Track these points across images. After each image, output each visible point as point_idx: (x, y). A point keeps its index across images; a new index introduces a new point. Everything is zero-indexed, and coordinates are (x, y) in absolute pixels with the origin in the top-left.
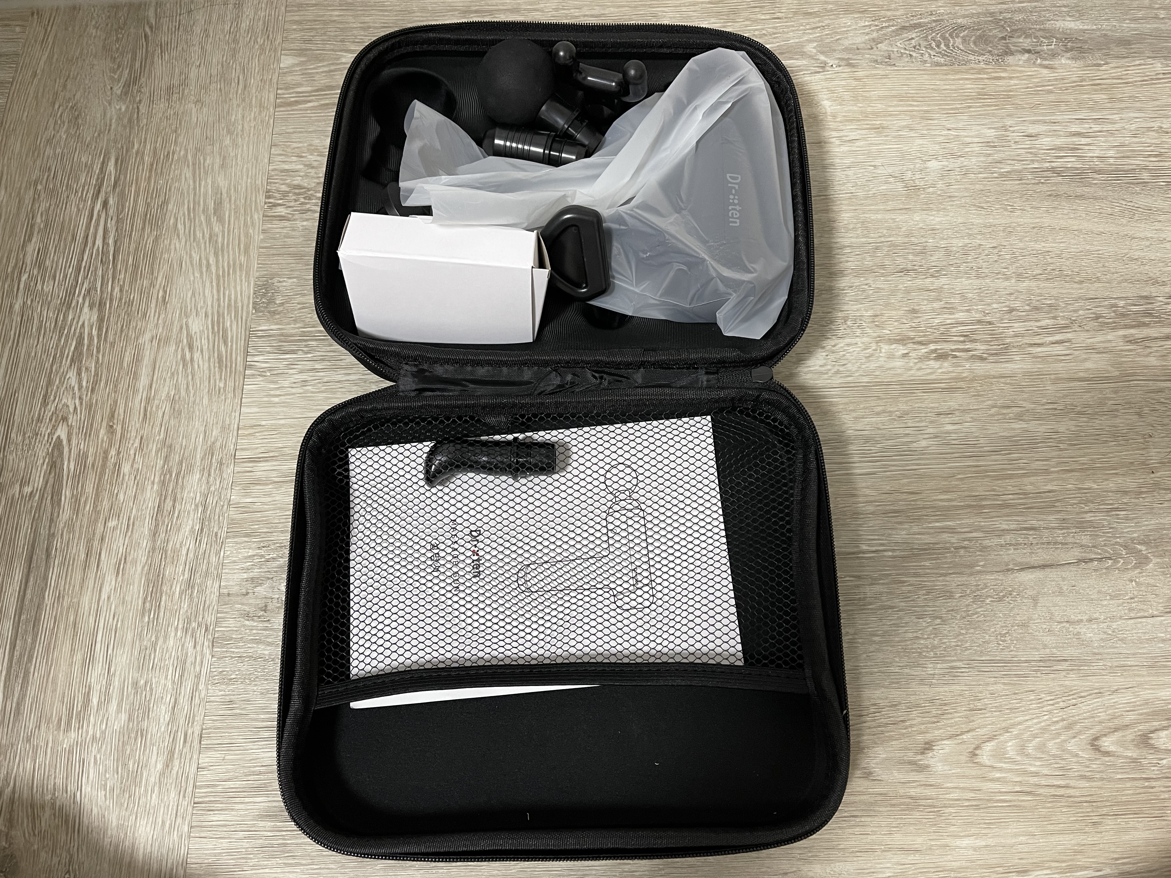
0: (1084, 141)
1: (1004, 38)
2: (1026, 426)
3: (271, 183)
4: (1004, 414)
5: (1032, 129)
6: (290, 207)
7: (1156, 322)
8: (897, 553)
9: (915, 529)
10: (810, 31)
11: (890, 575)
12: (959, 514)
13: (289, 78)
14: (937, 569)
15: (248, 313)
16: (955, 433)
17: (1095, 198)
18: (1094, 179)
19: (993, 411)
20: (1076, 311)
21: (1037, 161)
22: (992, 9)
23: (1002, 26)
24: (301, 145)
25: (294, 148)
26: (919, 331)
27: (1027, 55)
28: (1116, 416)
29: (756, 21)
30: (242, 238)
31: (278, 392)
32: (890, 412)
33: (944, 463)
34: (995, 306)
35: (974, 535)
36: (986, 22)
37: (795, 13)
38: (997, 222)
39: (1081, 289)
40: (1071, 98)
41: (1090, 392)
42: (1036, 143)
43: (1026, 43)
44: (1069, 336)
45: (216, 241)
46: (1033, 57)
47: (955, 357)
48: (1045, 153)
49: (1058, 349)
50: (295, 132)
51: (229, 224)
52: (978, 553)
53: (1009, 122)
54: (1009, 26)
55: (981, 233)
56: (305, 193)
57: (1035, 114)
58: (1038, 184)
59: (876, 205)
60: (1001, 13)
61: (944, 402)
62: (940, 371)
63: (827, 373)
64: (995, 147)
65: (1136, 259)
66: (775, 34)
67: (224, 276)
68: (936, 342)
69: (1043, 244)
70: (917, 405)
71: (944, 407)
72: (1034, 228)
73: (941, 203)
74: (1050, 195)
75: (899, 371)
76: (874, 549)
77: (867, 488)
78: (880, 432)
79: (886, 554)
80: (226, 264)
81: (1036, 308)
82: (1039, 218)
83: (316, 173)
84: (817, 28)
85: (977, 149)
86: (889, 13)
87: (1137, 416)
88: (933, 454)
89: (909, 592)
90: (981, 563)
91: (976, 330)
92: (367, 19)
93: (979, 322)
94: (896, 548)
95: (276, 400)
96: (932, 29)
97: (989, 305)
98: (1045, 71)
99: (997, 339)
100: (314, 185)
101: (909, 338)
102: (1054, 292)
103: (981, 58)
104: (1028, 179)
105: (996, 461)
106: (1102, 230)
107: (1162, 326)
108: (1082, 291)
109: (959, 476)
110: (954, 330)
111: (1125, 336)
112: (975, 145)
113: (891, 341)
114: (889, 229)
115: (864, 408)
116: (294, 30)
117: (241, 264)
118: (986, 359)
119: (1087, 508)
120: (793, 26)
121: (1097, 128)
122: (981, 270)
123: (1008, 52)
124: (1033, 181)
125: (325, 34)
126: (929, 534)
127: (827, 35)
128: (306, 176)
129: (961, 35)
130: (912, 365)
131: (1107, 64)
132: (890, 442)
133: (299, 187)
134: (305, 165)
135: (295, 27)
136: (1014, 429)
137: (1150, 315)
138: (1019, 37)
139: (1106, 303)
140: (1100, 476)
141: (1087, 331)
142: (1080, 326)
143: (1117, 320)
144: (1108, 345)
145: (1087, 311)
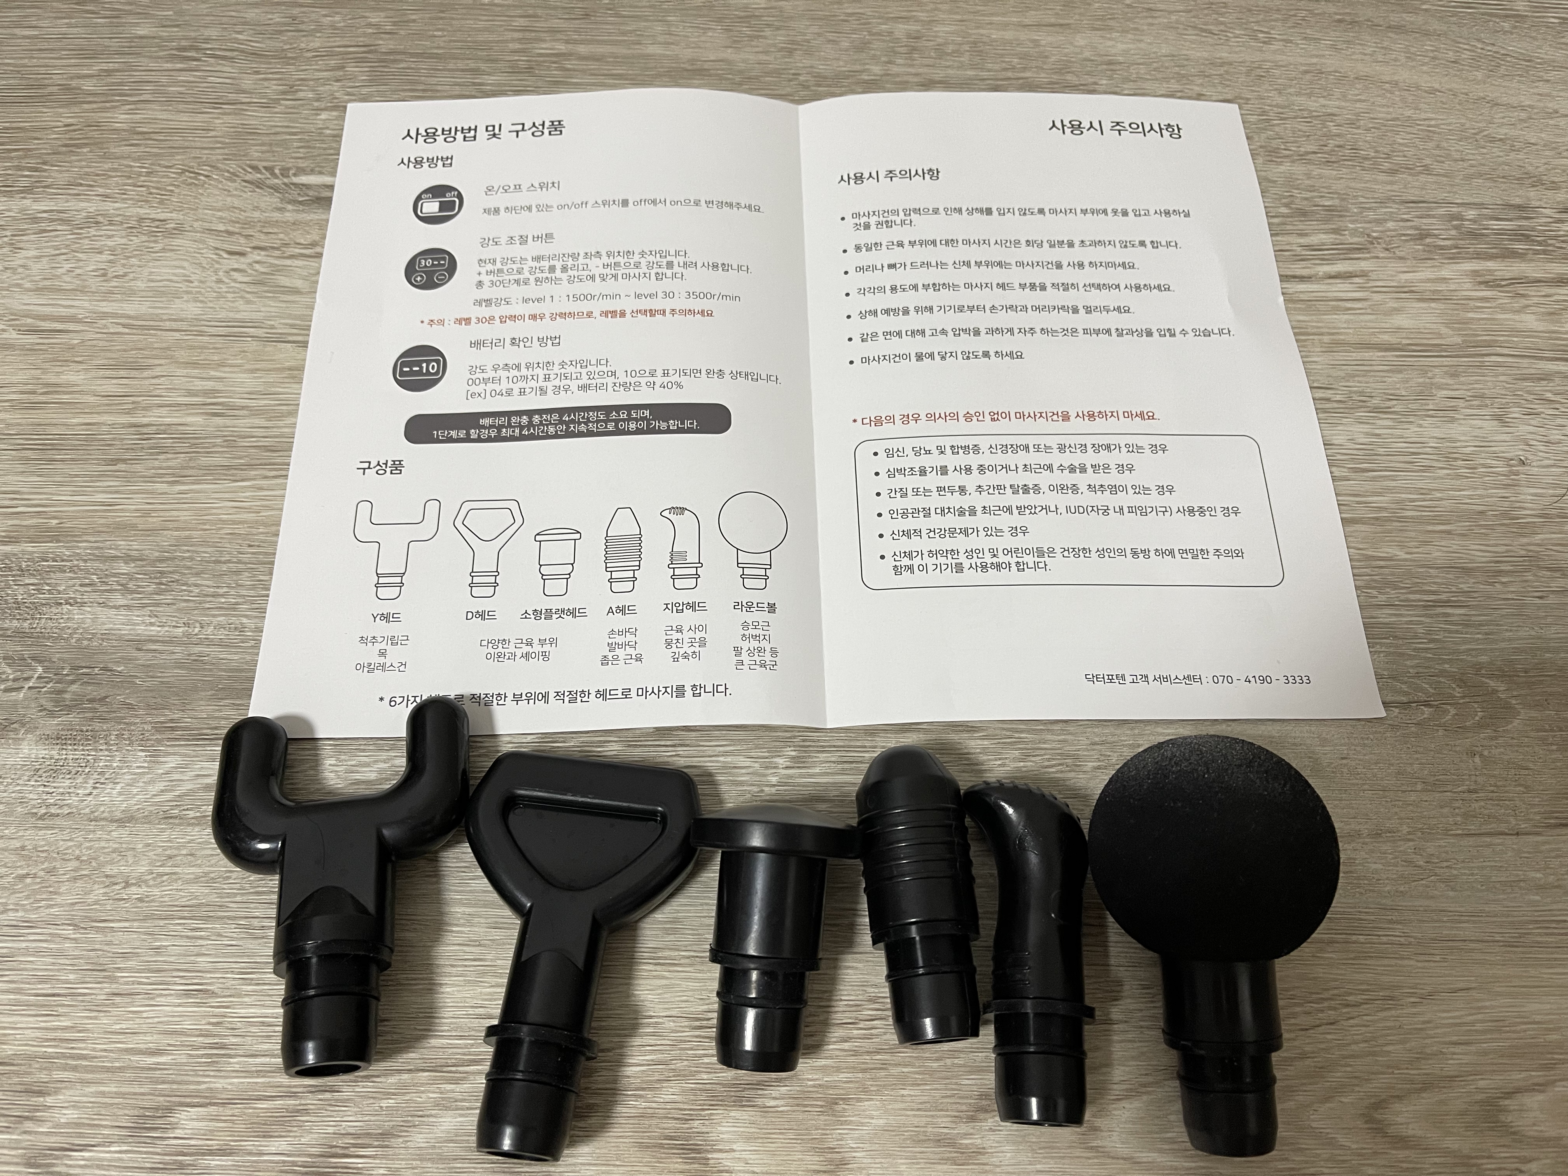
7: (1537, 253)
17: (1427, 34)
20: (1378, 222)
28: (1453, 420)
38: (1235, 57)
39: (1392, 183)
41: (1400, 372)
44: (1364, 265)
49: (1340, 289)
65: (1500, 140)
69: (1322, 101)
72: (1306, 72)
74: (1340, 21)
81: (1303, 214)
82: (1317, 56)
87: (1495, 423)
102: (1339, 186)
106: (1437, 86)
107: (1551, 261)
108: (1394, 188)
111: (1475, 273)
114: (1024, 56)
119: (1383, 597)
137: (1527, 238)
139: (1441, 211)
140: (1413, 534)
141: (1401, 258)
142: (1387, 250)
143: (1461, 242)
144: (1442, 287)
145: (1401, 224)
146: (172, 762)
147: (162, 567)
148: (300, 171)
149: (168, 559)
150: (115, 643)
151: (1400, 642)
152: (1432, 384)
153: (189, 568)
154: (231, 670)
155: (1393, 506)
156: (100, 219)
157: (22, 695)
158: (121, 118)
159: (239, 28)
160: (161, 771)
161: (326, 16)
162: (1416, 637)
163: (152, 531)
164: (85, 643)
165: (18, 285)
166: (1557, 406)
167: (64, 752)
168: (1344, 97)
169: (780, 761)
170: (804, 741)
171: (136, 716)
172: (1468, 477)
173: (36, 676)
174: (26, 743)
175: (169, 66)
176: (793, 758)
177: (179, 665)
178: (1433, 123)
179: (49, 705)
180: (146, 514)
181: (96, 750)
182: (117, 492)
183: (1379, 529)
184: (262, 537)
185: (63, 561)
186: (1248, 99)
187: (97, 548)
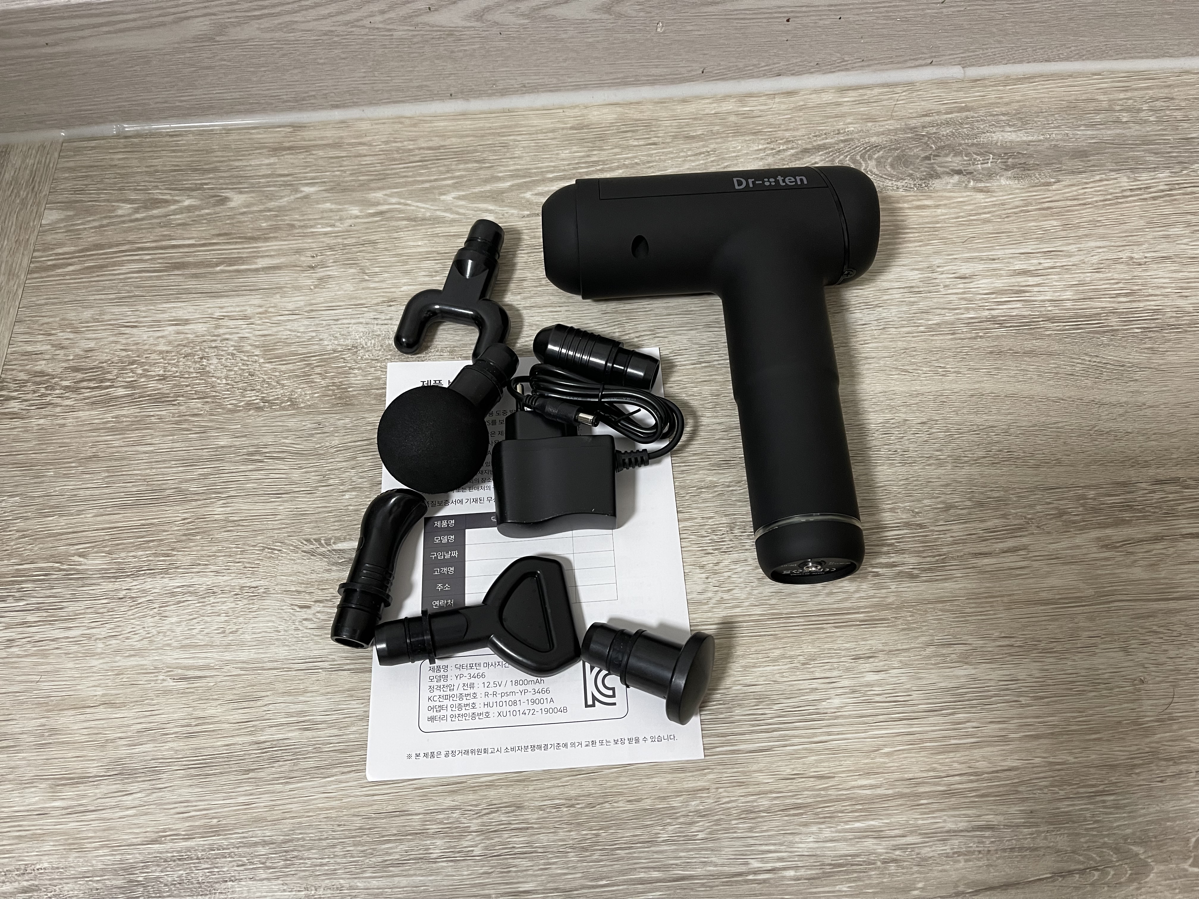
0: (1032, 280)
1: (928, 158)
2: (973, 672)
3: (7, 370)
4: (943, 655)
5: (965, 269)
6: (26, 401)
7: (1139, 518)
8: (802, 872)
9: (827, 833)
10: (692, 158)
12: (886, 809)
13: (49, 238)
16: (880, 685)
17: (1050, 354)
18: (1047, 329)
19: (930, 650)
20: (1031, 506)
21: (973, 309)
22: (913, 123)
23: (926, 143)
24: (51, 320)
25: (43, 324)
27: (956, 178)
28: (1095, 654)
29: (628, 148)
32: (791, 657)
33: (865, 731)
34: (927, 502)
35: (909, 839)
36: (905, 140)
37: (675, 137)
38: (925, 389)
39: (1036, 475)
40: (1013, 227)
41: (1057, 620)
42: (971, 285)
43: (954, 162)
44: (1025, 541)
46: (964, 178)
48: (983, 299)
49: (1011, 560)
50: (46, 304)
52: (915, 869)
53: (937, 261)
54: (934, 143)
55: (905, 405)
56: (47, 381)
57: (970, 250)
58: (975, 338)
60: (924, 127)
61: (864, 639)
62: (857, 596)
63: (705, 604)
64: (920, 292)
65: (1107, 432)
66: (649, 162)
69: (985, 417)
71: (863, 648)
72: (972, 396)
74: (991, 352)
75: (803, 598)
76: (769, 866)
77: (760, 771)
78: (777, 686)
79: (786, 873)
81: (981, 504)
82: (978, 382)
83: (65, 355)
84: (701, 153)
85: (897, 295)
86: (787, 134)
87: (1121, 654)
88: (849, 717)
90: (920, 885)
91: (903, 537)
92: (155, 162)
93: (907, 525)
94: (800, 864)
96: (839, 151)
97: (919, 501)
98: (980, 196)
99: (931, 548)
100: (60, 370)
102: (1002, 481)
103: (899, 184)
104: (963, 333)
105: (935, 725)
106: (1061, 396)
108: (1038, 478)
109: (886, 750)
111: (1099, 539)
112: (895, 291)
115: (757, 652)
116: (65, 178)
118: (917, 576)
119: (1062, 793)
120: (672, 153)
121: (1048, 263)
123: (933, 175)
124: (969, 335)
125: (101, 182)
126: (846, 840)
127: (712, 161)
128: (53, 358)
129: (876, 156)
131: (1059, 181)
132: (792, 702)
133: (42, 374)
134: (53, 346)
135: (67, 175)
136: (958, 677)
137: (1131, 508)
138: (946, 155)
139: (1071, 494)
140: (1077, 743)
141: (1049, 533)
142: (1038, 527)
143: (1086, 516)
144: (1078, 552)
145: (1046, 506)
147: (286, 848)
149: (289, 841)
151: (1076, 825)
152: (1079, 628)
153: (302, 846)
155: (1063, 723)
156: (215, 589)
158: (218, 510)
159: (285, 434)
161: (339, 419)
162: (1085, 820)
163: (276, 821)
165: (169, 645)
166: (1161, 636)
168: (999, 413)
172: (1108, 697)
175: (243, 468)
178: (1060, 425)
180: (272, 808)
182: (251, 795)
183: (1055, 741)
184: (345, 818)
185: (224, 849)
186: (937, 420)
187: (244, 837)
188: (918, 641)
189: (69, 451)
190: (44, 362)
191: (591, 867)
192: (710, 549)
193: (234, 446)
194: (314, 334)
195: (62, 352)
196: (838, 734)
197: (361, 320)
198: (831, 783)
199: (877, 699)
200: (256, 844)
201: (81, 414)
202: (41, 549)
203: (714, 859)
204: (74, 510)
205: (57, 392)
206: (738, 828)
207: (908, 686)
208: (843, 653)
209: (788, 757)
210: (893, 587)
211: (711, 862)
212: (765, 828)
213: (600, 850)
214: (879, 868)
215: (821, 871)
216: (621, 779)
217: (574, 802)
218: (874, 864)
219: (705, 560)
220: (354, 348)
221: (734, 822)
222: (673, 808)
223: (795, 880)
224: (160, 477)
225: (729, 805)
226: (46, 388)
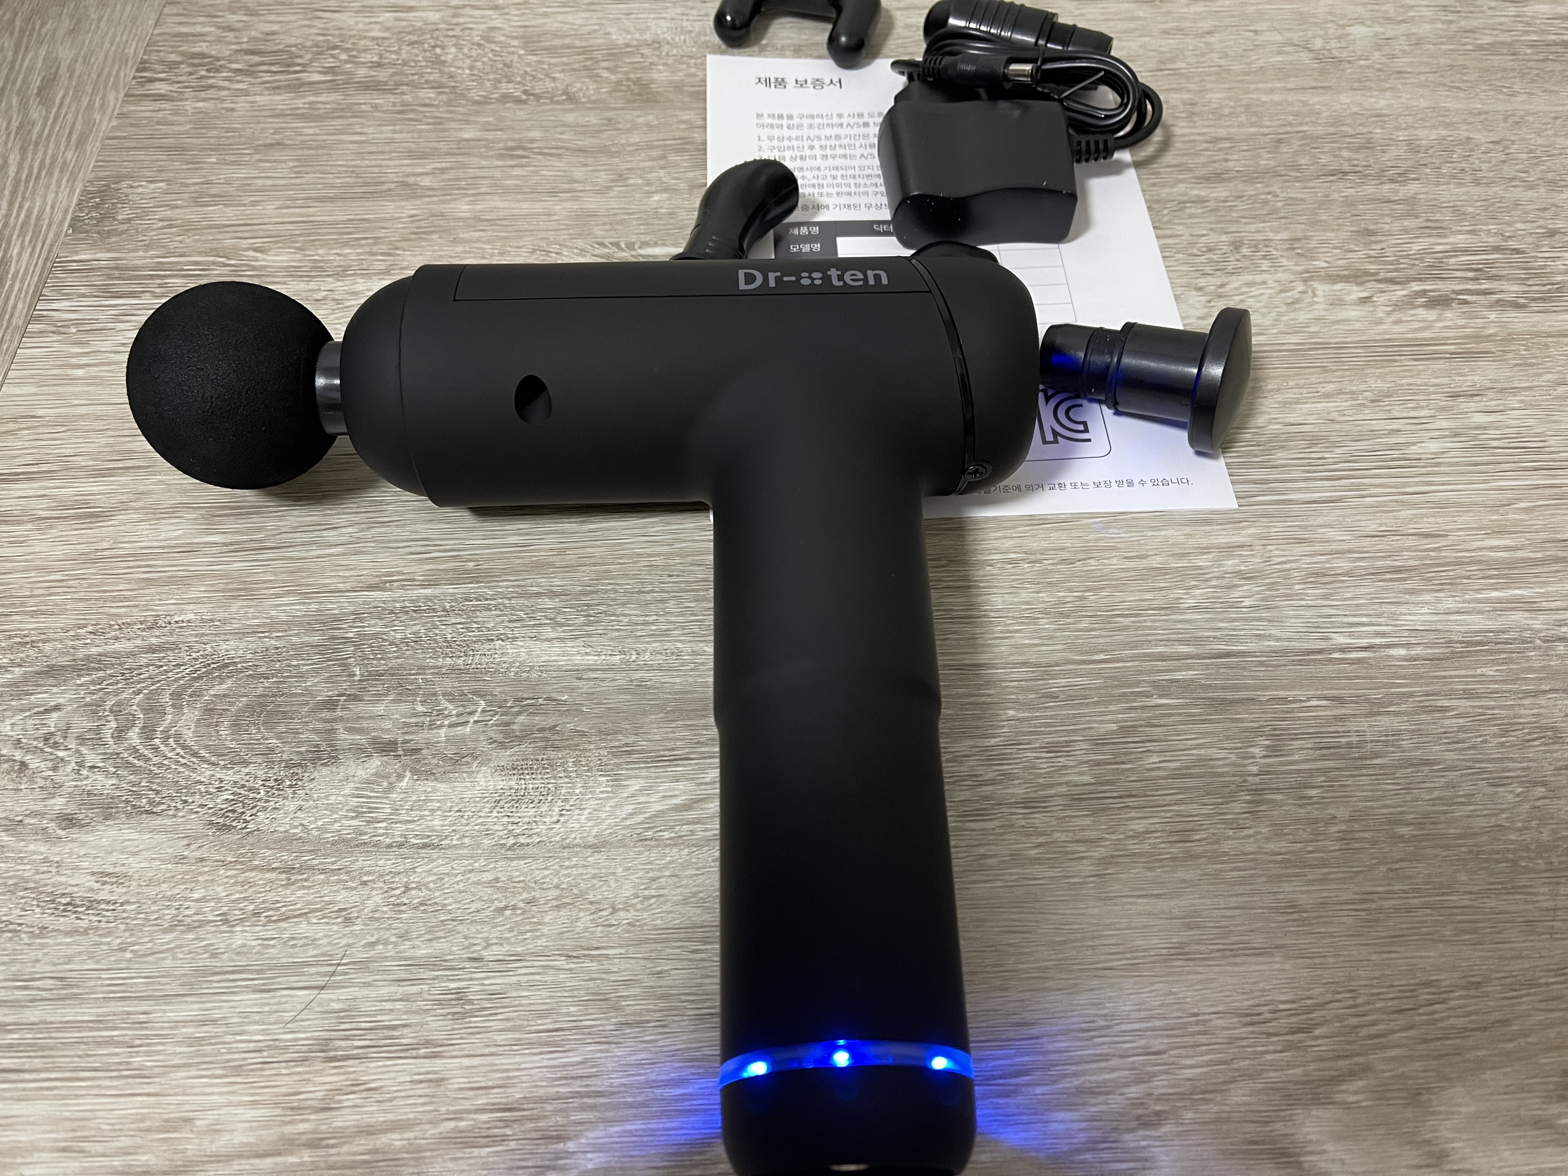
3: (151, 51)
6: (178, 83)
8: (1418, 651)
9: (1449, 603)
11: (1412, 695)
12: (1537, 575)
14: (1514, 681)
15: (57, 235)
16: (1496, 428)
21: (1534, 32)
26: (1385, 263)
30: (78, 126)
31: (84, 360)
32: (1352, 393)
33: (1485, 482)
34: (1519, 226)
45: (29, 132)
47: (1466, 302)
48: (1546, 23)
51: (60, 107)
55: (1464, 122)
56: (210, 63)
59: (1266, 82)
61: (1459, 375)
62: (1441, 324)
67: (27, 181)
68: (1420, 280)
70: (1405, 381)
71: (1462, 384)
73: (1384, 81)
75: (1358, 326)
76: (1364, 642)
77: (1329, 526)
78: (1337, 426)
79: (1394, 652)
80: (37, 164)
83: (236, 37)
88: (1457, 464)
89: (1461, 730)
91: (1495, 261)
93: (1497, 249)
94: (1413, 640)
95: (79, 372)
97: (1508, 224)
99: (1538, 276)
100: (229, 52)
101: (1367, 273)
109: (1523, 505)
110: (1453, 260)
113: (1333, 279)
115: (1297, 386)
117: (65, 163)
118: (1524, 306)
122: (1479, 174)
126: (1480, 612)
128: (219, 40)
130: (1381, 315)
132: (1361, 445)
133: (203, 55)
134: (219, 27)
146: (635, 785)
147: (587, 599)
148: (644, 244)
149: (592, 592)
150: (554, 674)
153: (613, 599)
154: (676, 693)
157: (468, 729)
158: (463, 208)
159: (559, 130)
160: (626, 795)
161: (639, 116)
163: (570, 568)
164: (524, 675)
167: (523, 782)
169: (1256, 751)
170: (1274, 730)
171: (590, 742)
173: (480, 710)
174: (480, 775)
175: (500, 163)
176: (1268, 747)
177: (623, 690)
179: (499, 737)
180: (562, 552)
181: (555, 778)
182: (527, 534)
184: (680, 567)
185: (487, 600)
187: (519, 586)
188: (1543, 379)
189: (240, 136)
190: (205, 44)
191: (1077, 637)
192: (1208, 269)
193: (486, 140)
194: (597, 27)
195: (232, 35)
196: (1443, 484)
197: (664, 15)
198: (1441, 543)
199: (1495, 443)
200: (538, 595)
201: (258, 98)
202: (195, 241)
203: (1273, 632)
204: (248, 200)
205: (225, 74)
206: (1306, 595)
207: (1540, 431)
208: (1431, 389)
209: (1370, 510)
210: (1493, 316)
211: (1270, 635)
212: (1348, 595)
213: (1090, 616)
214: (1540, 648)
215: (1449, 650)
216: (1111, 531)
217: (1039, 557)
218: (1531, 642)
219: (1202, 282)
220: (656, 44)
221: (1297, 587)
222: (1199, 568)
223: (1406, 660)
224: (377, 170)
225: (1287, 566)
226: (208, 71)
